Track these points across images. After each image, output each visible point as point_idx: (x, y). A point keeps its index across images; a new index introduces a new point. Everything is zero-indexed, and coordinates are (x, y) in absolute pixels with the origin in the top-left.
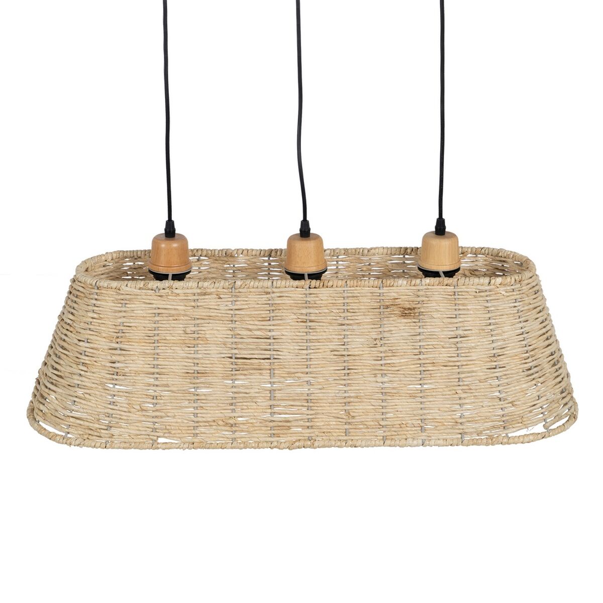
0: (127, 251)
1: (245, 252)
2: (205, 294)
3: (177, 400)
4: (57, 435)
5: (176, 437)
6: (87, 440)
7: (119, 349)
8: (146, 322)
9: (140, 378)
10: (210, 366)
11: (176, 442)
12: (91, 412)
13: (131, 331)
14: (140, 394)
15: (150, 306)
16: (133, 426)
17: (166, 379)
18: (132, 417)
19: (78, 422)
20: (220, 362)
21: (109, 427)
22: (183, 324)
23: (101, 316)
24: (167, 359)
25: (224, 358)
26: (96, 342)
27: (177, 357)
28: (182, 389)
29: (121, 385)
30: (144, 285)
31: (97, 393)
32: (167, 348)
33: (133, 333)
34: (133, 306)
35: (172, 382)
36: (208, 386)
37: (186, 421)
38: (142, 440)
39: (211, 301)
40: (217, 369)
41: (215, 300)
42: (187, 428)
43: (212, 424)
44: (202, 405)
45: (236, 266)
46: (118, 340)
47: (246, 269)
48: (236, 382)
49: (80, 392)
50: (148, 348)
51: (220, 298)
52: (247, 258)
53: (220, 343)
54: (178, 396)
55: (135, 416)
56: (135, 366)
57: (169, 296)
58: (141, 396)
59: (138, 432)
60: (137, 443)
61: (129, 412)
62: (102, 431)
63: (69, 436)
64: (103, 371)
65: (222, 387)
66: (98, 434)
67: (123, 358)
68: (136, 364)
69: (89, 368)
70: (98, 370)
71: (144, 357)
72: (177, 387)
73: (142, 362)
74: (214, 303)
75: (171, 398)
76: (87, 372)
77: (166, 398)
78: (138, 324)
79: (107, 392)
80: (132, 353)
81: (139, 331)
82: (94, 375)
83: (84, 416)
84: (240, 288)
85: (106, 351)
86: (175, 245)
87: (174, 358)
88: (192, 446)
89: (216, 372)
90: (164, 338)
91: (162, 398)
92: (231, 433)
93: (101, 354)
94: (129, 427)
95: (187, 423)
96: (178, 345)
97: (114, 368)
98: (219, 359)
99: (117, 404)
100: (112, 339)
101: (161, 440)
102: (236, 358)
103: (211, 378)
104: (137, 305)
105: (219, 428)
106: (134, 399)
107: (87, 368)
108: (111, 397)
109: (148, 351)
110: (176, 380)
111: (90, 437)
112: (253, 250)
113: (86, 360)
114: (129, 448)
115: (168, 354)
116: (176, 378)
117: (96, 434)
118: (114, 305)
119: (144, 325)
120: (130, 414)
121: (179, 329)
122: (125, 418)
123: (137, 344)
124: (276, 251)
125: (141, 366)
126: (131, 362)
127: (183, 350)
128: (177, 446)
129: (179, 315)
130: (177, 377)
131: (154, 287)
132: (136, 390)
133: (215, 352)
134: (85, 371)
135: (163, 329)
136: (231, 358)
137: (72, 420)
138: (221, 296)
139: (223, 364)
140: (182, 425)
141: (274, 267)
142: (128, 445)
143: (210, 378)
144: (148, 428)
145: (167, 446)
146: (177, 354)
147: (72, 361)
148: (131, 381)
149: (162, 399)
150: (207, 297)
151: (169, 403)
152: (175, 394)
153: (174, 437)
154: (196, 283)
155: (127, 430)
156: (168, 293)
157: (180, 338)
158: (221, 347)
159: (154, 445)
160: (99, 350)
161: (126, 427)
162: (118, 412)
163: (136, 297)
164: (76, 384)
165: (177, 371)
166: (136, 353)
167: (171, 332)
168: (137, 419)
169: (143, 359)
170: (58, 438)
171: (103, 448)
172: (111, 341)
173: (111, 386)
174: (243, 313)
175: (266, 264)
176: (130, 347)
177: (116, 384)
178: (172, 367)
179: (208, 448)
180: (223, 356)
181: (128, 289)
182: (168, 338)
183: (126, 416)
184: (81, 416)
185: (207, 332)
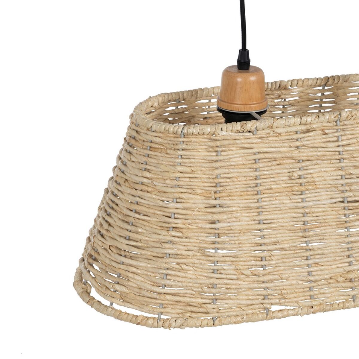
0: (171, 93)
1: (301, 83)
2: (308, 131)
3: (289, 258)
4: (148, 318)
5: (292, 302)
6: (190, 320)
7: (218, 206)
8: (246, 170)
9: (246, 238)
10: (322, 214)
11: (292, 308)
12: (191, 285)
13: (230, 183)
14: (247, 257)
15: (250, 151)
16: (242, 295)
17: (274, 236)
18: (242, 284)
19: (177, 298)
20: (332, 209)
21: (214, 300)
22: (287, 169)
23: (193, 169)
24: (273, 212)
25: (335, 203)
26: (189, 201)
27: (284, 208)
28: (293, 245)
29: (223, 249)
30: (241, 127)
31: (196, 261)
32: (271, 199)
33: (232, 185)
34: (230, 153)
35: (281, 238)
36: (322, 237)
37: (301, 282)
38: (254, 311)
39: (316, 138)
40: (329, 217)
41: (320, 137)
42: (302, 290)
43: (331, 281)
44: (317, 260)
45: (287, 100)
46: (217, 195)
47: (299, 102)
48: (351, 230)
49: (172, 263)
50: (251, 201)
51: (325, 134)
52: (301, 89)
53: (329, 186)
54: (290, 254)
55: (244, 283)
56: (239, 223)
57: (270, 136)
58: (248, 259)
59: (250, 302)
60: (249, 315)
61: (238, 279)
62: (208, 306)
63: (163, 317)
64: (202, 234)
65: (337, 237)
66: (205, 310)
67: (225, 217)
68: (240, 221)
69: (184, 232)
70: (196, 234)
71: (248, 213)
72: (288, 243)
73: (247, 219)
74: (320, 141)
75: (282, 257)
76: (182, 238)
77: (276, 257)
78: (238, 174)
79: (210, 258)
80: (234, 209)
81: (239, 183)
82: (191, 240)
83: (182, 291)
84: (345, 120)
85: (203, 210)
86: (253, 78)
87: (281, 210)
88: (312, 310)
89: (328, 220)
90: (268, 187)
91: (272, 258)
92: (352, 290)
93: (197, 215)
94: (238, 297)
95: (302, 284)
96: (284, 194)
97: (215, 229)
98: (331, 205)
99: (222, 271)
100: (209, 195)
101: (274, 308)
102: (349, 202)
103: (324, 228)
104: (235, 152)
105: (338, 285)
106: (241, 263)
107: (182, 233)
108: (213, 265)
109: (252, 205)
110: (285, 235)
111: (194, 315)
112: (308, 79)
113: (179, 223)
114: (241, 322)
115: (274, 206)
116: (285, 233)
117: (201, 310)
118: (208, 154)
119: (246, 174)
120: (239, 282)
121: (283, 175)
122: (234, 287)
123: (239, 198)
124: (333, 78)
125: (246, 223)
126: (234, 219)
127: (291, 200)
128: (295, 312)
129: (283, 158)
130: (287, 231)
131: (253, 129)
132: (242, 252)
133: (325, 197)
134: (179, 237)
135: (265, 177)
136: (343, 202)
137: (168, 297)
138: (327, 131)
139: (336, 211)
140: (298, 287)
141: (327, 97)
142: (239, 319)
143: (322, 228)
144: (259, 295)
145: (282, 314)
146: (284, 205)
147: (157, 227)
148: (237, 242)
149: (272, 260)
150: (311, 134)
151: (281, 263)
152: (286, 252)
153: (290, 302)
154: (299, 120)
155: (236, 301)
156: (269, 133)
157: (285, 185)
158: (332, 191)
159: (268, 315)
160: (194, 211)
161: (234, 297)
162: (225, 281)
163: (234, 142)
164: (166, 253)
165: (286, 224)
166: (238, 209)
167: (276, 179)
168: (246, 286)
169: (247, 215)
170: (150, 322)
171: (211, 326)
172: (208, 198)
173: (213, 251)
174: (351, 148)
175: (319, 95)
176: (232, 202)
177: (218, 249)
178: (279, 220)
179: (329, 310)
180: (334, 201)
181: (224, 133)
182: (273, 186)
183: (234, 285)
184: (179, 292)
185: (314, 175)
